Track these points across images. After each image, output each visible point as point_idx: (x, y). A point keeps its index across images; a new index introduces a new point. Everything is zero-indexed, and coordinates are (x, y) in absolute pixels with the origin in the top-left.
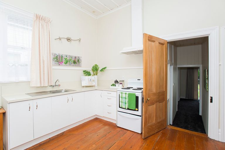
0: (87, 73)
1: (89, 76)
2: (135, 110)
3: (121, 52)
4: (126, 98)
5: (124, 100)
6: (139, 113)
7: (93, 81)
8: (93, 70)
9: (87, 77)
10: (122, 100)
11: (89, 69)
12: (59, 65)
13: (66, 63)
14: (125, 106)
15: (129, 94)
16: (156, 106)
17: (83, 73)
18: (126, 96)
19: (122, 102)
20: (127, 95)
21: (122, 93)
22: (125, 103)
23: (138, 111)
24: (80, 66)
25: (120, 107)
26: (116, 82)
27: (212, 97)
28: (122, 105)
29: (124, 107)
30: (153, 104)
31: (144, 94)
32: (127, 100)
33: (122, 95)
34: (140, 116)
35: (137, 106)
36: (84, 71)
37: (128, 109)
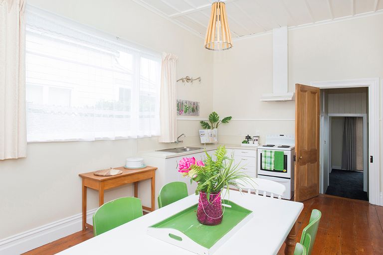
0: (205, 125)
1: (209, 130)
2: (282, 172)
3: (261, 100)
4: (271, 158)
5: (268, 160)
6: (288, 175)
7: (215, 136)
8: (210, 120)
9: (207, 131)
10: (265, 160)
11: (206, 119)
12: (180, 114)
13: (186, 112)
14: (271, 167)
15: (276, 153)
16: (308, 166)
17: (200, 124)
18: (271, 155)
19: (265, 163)
20: (273, 154)
21: (265, 151)
22: (271, 164)
23: (286, 172)
24: (197, 115)
25: (261, 169)
26: (248, 138)
27: (372, 157)
28: (265, 166)
29: (268, 168)
30: (304, 163)
31: (296, 151)
32: (273, 160)
33: (265, 154)
34: (289, 178)
35: (285, 167)
36: (202, 122)
37: (274, 171)
